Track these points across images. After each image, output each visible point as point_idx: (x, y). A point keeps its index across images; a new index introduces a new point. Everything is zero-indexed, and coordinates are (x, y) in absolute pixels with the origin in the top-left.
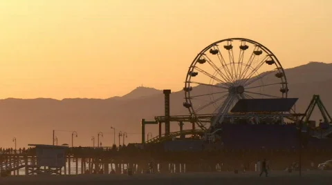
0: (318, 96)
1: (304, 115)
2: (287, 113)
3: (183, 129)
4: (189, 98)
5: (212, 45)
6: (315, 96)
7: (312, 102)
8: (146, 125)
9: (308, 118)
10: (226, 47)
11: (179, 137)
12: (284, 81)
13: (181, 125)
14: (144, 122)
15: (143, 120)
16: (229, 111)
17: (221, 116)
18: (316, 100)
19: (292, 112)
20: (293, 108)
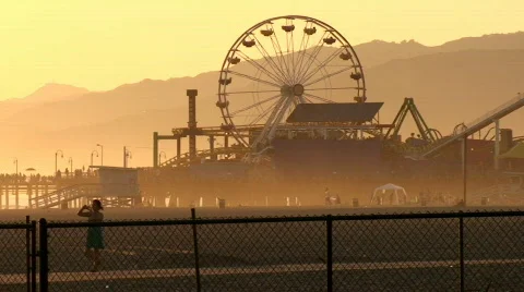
0: (411, 100)
1: (391, 126)
2: (368, 123)
3: (215, 147)
4: (225, 94)
5: (264, 22)
6: (406, 99)
7: (403, 107)
8: (160, 142)
9: (396, 131)
10: (284, 28)
11: (208, 158)
12: (361, 85)
13: (212, 141)
14: (157, 137)
15: (156, 134)
16: (284, 121)
17: (270, 128)
18: (409, 105)
19: (374, 121)
20: (376, 116)
